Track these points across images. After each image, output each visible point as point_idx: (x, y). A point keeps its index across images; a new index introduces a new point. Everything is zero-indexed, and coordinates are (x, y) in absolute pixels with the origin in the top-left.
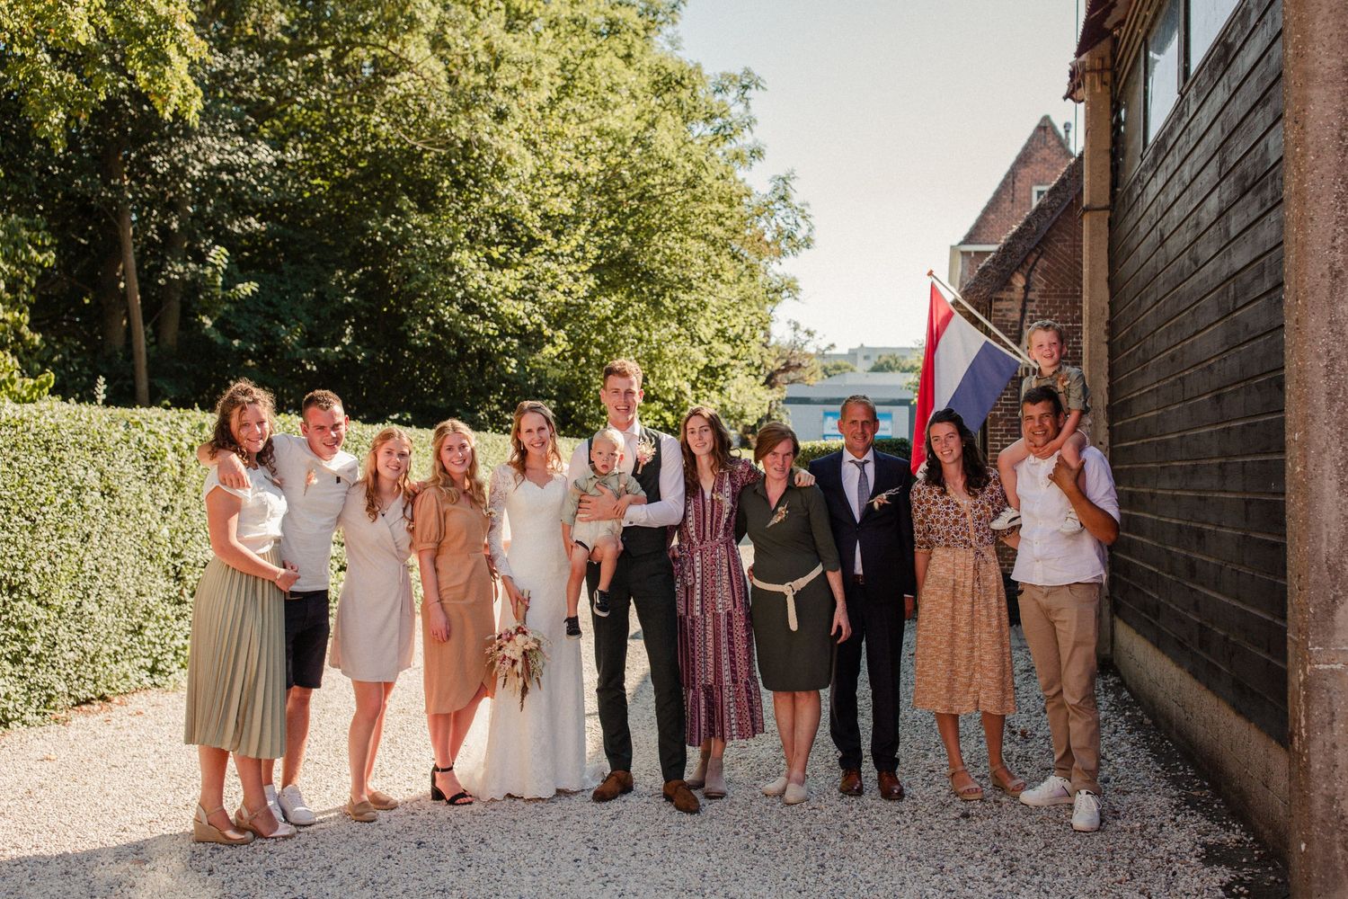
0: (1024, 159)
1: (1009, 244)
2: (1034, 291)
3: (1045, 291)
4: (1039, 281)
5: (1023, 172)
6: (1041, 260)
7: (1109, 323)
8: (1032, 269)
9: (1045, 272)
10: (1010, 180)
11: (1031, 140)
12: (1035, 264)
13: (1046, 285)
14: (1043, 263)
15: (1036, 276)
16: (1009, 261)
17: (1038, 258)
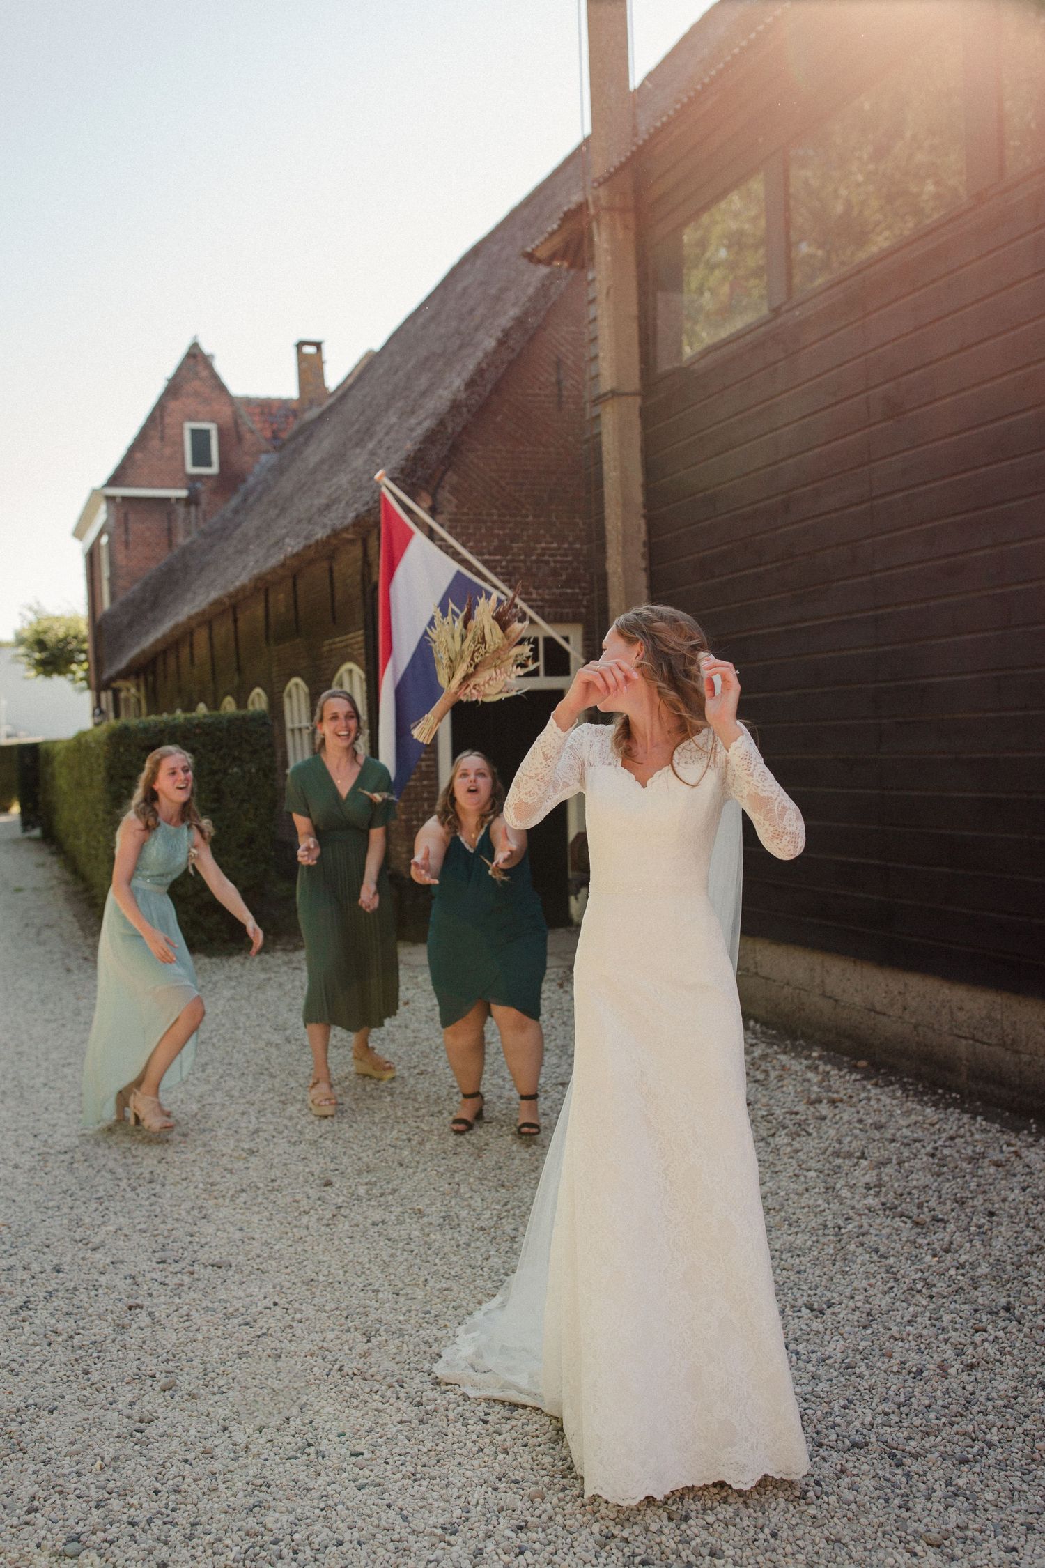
0: (173, 389)
1: (420, 450)
2: (442, 513)
3: (455, 514)
4: (449, 501)
5: (172, 405)
6: (449, 474)
7: (645, 544)
8: (438, 486)
9: (455, 490)
10: (158, 414)
11: (180, 369)
12: (442, 479)
13: (457, 507)
14: (451, 478)
15: (444, 494)
16: (419, 474)
17: (445, 473)
